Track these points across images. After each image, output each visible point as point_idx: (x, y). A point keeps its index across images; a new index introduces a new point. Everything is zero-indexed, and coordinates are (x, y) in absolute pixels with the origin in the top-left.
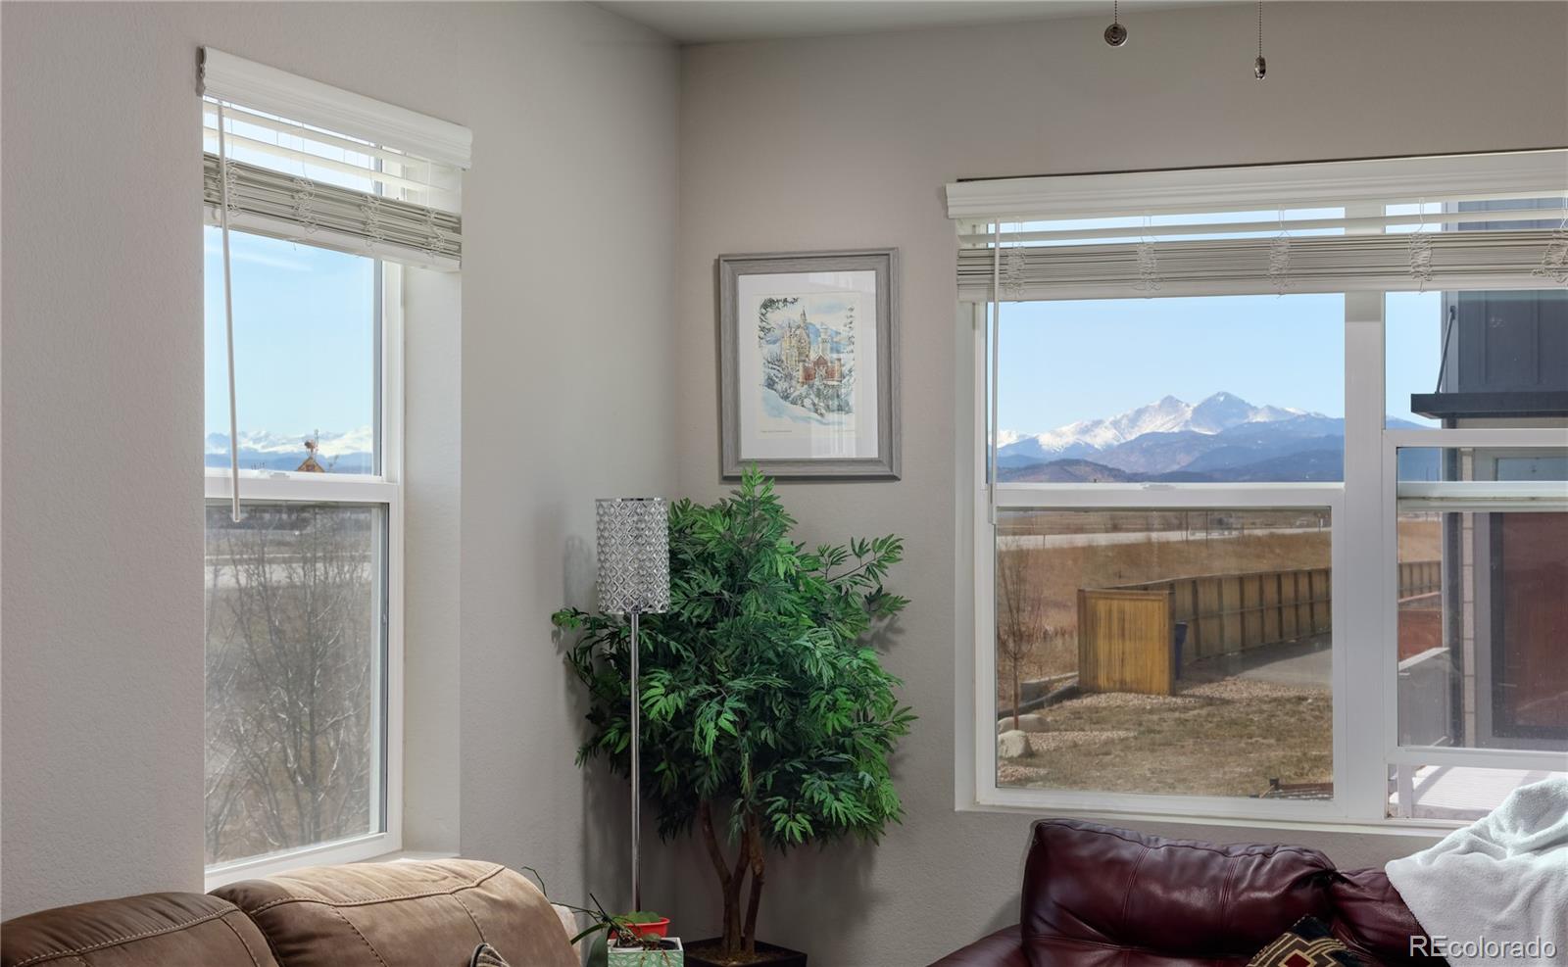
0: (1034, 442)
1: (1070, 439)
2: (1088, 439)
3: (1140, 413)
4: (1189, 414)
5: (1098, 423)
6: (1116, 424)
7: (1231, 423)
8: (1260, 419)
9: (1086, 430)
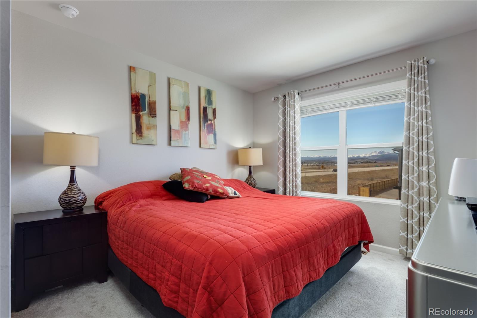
0: (360, 156)
1: (364, 156)
2: (366, 156)
3: (372, 153)
4: (378, 153)
5: (367, 154)
6: (369, 154)
7: (383, 154)
8: (386, 153)
9: (365, 155)
